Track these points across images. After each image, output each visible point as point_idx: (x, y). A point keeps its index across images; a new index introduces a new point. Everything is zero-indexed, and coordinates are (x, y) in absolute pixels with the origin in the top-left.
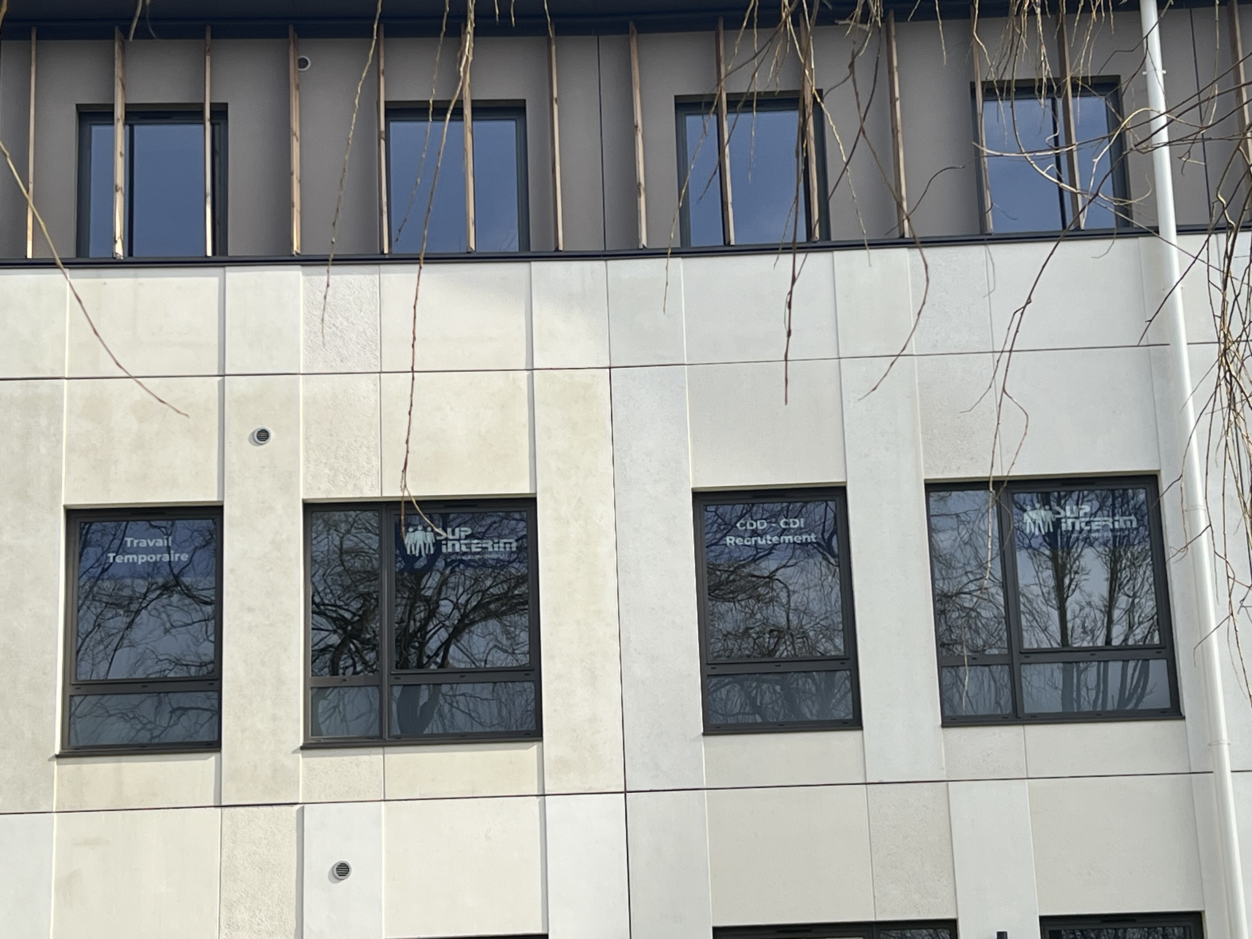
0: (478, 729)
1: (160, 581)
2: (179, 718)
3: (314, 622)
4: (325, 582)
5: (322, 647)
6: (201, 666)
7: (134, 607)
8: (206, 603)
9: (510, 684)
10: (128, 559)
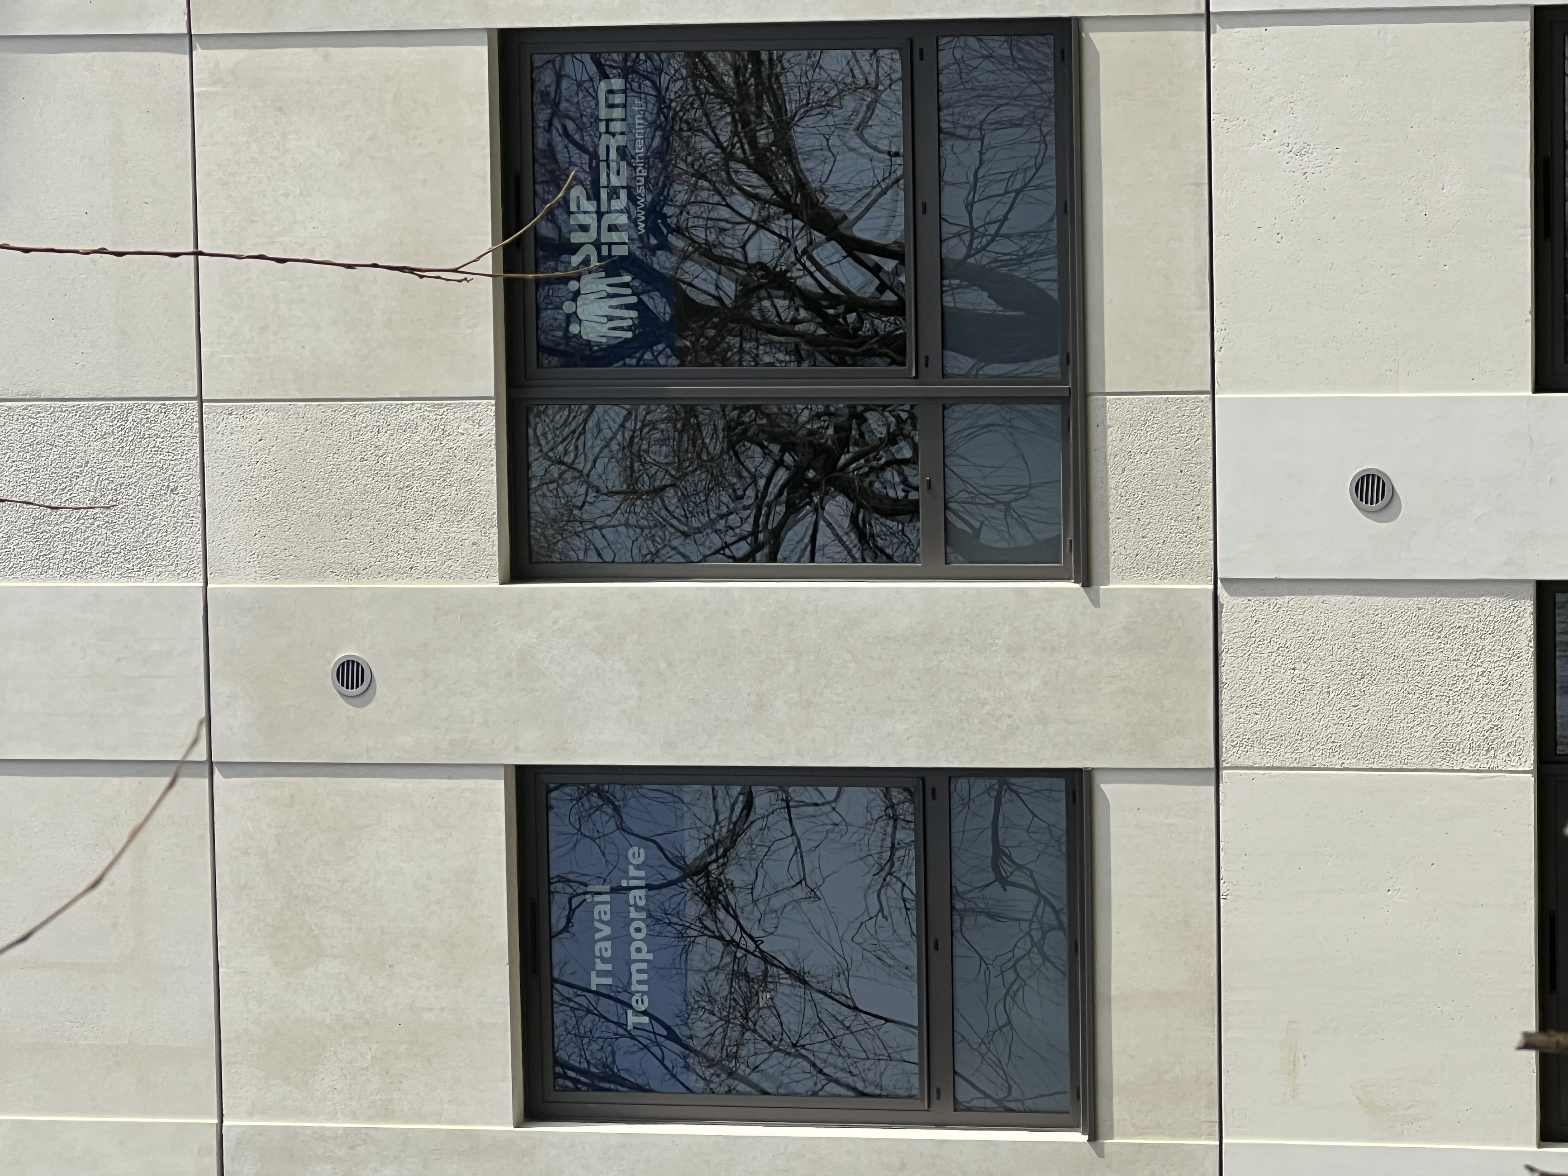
0: (1049, 172)
1: (693, 909)
2: (1020, 867)
3: (795, 558)
4: (699, 531)
5: (856, 541)
6: (895, 819)
7: (754, 966)
8: (749, 806)
9: (944, 97)
10: (639, 982)
